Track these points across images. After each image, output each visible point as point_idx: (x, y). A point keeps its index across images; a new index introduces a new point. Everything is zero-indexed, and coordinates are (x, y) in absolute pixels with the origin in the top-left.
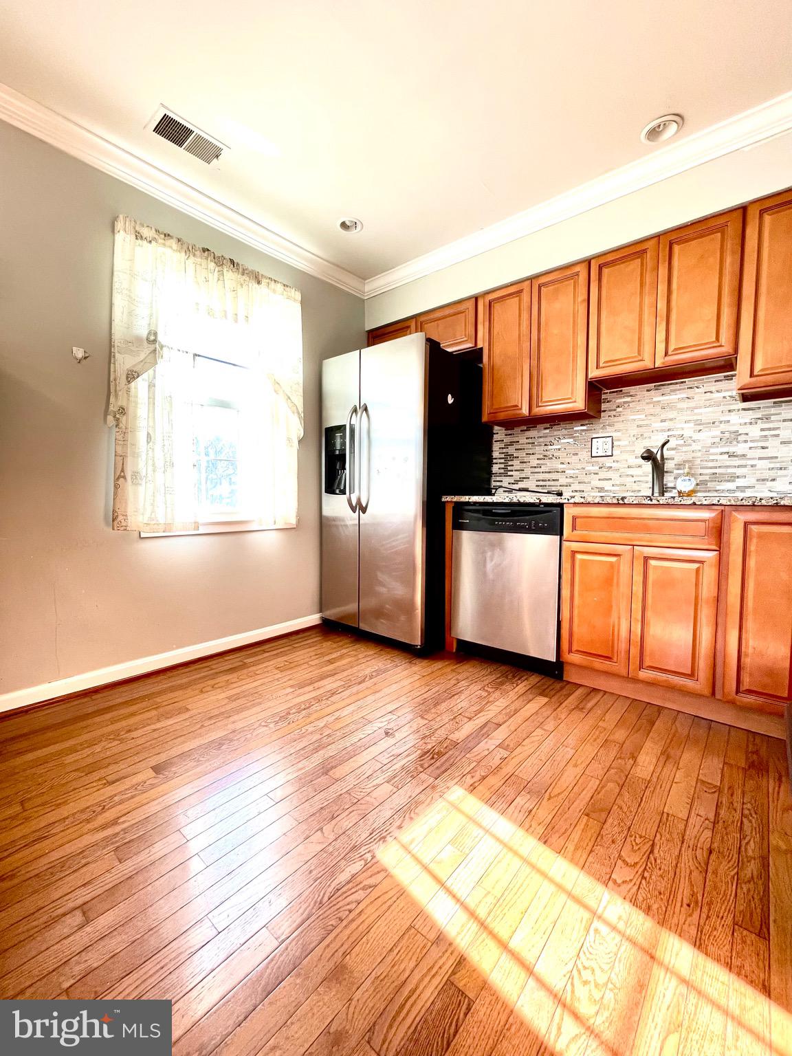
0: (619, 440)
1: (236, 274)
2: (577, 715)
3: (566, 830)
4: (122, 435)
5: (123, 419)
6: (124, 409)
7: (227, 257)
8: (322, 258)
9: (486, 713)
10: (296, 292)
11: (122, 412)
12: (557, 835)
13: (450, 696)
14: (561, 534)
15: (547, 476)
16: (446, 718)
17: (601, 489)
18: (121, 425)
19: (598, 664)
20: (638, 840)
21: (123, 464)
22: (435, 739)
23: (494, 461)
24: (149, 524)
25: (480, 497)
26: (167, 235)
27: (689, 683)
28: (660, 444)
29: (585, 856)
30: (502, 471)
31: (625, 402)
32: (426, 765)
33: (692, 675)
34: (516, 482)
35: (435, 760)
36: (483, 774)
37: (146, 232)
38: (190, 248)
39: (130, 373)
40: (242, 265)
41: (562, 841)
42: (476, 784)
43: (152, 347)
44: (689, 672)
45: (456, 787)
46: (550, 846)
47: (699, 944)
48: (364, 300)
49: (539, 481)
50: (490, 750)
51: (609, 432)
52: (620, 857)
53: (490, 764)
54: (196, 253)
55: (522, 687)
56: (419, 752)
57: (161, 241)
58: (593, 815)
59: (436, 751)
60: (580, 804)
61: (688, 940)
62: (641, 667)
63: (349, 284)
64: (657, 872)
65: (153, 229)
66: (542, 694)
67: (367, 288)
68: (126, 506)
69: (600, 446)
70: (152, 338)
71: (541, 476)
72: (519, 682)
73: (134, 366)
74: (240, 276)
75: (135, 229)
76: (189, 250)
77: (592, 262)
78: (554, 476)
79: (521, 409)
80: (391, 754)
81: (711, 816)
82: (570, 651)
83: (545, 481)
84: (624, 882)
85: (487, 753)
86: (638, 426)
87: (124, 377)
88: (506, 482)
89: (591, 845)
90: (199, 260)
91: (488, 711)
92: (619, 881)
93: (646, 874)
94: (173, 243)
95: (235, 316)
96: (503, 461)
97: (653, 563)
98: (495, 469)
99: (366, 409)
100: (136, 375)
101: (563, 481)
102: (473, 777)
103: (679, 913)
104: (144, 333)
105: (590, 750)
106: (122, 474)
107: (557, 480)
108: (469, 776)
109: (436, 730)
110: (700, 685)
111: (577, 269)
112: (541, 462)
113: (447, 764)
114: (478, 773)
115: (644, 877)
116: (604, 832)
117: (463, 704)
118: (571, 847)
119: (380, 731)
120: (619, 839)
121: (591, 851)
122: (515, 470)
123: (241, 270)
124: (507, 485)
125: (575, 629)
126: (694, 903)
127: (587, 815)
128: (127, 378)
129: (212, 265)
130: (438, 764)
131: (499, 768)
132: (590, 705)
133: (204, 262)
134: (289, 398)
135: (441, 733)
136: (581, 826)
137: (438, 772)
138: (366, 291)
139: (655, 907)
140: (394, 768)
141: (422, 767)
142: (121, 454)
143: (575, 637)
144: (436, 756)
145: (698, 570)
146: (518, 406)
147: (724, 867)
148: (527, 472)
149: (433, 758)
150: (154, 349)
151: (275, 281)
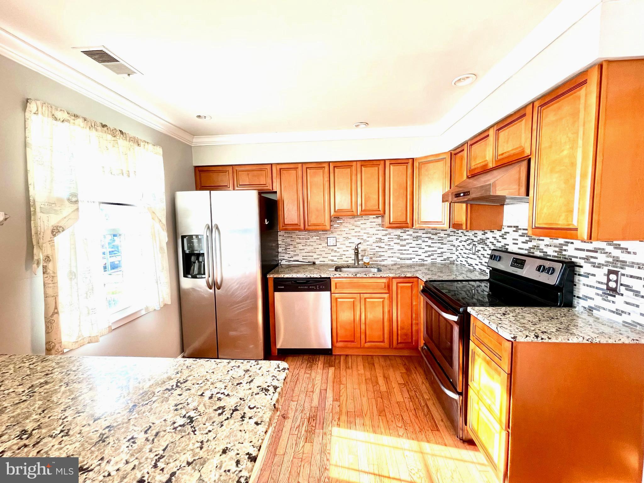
0: (339, 239)
1: (125, 141)
2: (349, 371)
3: (378, 425)
4: (51, 279)
5: (50, 265)
6: (49, 257)
7: (118, 129)
8: (172, 125)
9: (317, 386)
10: (160, 148)
11: (48, 260)
12: (377, 429)
13: (295, 383)
14: (330, 290)
15: (308, 254)
16: (303, 396)
17: (332, 261)
18: (48, 271)
19: (349, 344)
20: (398, 417)
21: (56, 303)
22: (307, 409)
23: (279, 246)
24: (78, 342)
25: (290, 275)
26: (76, 116)
27: (382, 344)
28: (357, 244)
29: (388, 431)
30: (284, 251)
31: (340, 223)
32: (314, 425)
33: (383, 341)
34: (292, 257)
35: (315, 421)
36: (338, 417)
37: (59, 115)
38: (93, 125)
39: (55, 228)
40: (128, 134)
41: (379, 430)
42: (339, 423)
43: (74, 207)
44: (382, 340)
45: (333, 428)
46: (378, 434)
47: (428, 441)
48: (191, 147)
49: (304, 256)
50: (332, 404)
51: (335, 235)
52: (397, 426)
53: (337, 411)
54: (98, 128)
55: (320, 365)
56: (306, 420)
57: (72, 121)
58: (381, 415)
59: (312, 415)
60: (375, 413)
61: (426, 442)
62: (366, 342)
63: (185, 138)
64: (408, 425)
65: (65, 111)
66: (331, 366)
67: (194, 140)
68: (60, 335)
69: (331, 241)
70: (74, 199)
71: (305, 254)
72: (317, 362)
73: (60, 222)
74: (128, 143)
75: (52, 112)
76: (93, 126)
77: (331, 164)
78: (310, 254)
79: (300, 226)
80: (295, 427)
81: (409, 397)
82: (337, 342)
83: (307, 256)
84: (403, 434)
85: (331, 406)
86: (346, 233)
87: (49, 232)
88: (286, 257)
89: (387, 427)
90: (101, 133)
91: (317, 384)
92: (402, 435)
93: (406, 428)
94: (80, 121)
95: (128, 173)
96: (284, 246)
97: (368, 300)
98: (280, 250)
99: (217, 228)
100: (61, 229)
101: (315, 256)
102: (335, 421)
103: (419, 435)
104: (65, 195)
105: (364, 387)
106: (56, 311)
107: (313, 256)
108: (333, 421)
109: (304, 405)
110: (386, 344)
111: (324, 165)
112: (305, 247)
113: (322, 421)
114: (335, 417)
115: (406, 429)
116: (388, 419)
117: (304, 385)
118: (383, 430)
119: (280, 417)
120: (393, 419)
121: (389, 429)
122: (291, 251)
123: (128, 139)
124: (287, 258)
125: (339, 331)
126: (421, 431)
127: (380, 416)
128: (52, 232)
129: (110, 137)
130: (318, 421)
131: (341, 411)
132: (350, 364)
133: (104, 135)
134: (161, 221)
135: (307, 405)
136: (381, 421)
137: (321, 425)
138: (194, 141)
139: (414, 437)
140: (302, 434)
141: (313, 427)
142: (52, 294)
143: (339, 335)
144: (314, 418)
145: (383, 301)
146: (298, 225)
147: (420, 412)
148: (298, 252)
149: (314, 420)
150: (77, 208)
151: (148, 143)
